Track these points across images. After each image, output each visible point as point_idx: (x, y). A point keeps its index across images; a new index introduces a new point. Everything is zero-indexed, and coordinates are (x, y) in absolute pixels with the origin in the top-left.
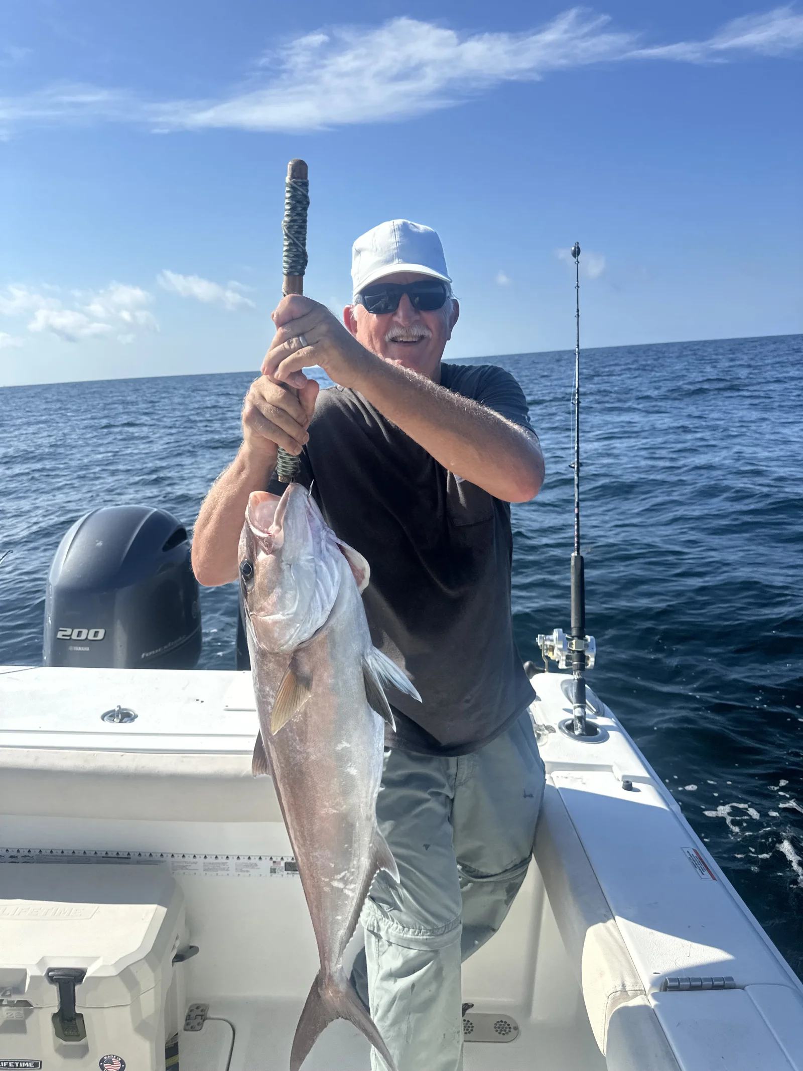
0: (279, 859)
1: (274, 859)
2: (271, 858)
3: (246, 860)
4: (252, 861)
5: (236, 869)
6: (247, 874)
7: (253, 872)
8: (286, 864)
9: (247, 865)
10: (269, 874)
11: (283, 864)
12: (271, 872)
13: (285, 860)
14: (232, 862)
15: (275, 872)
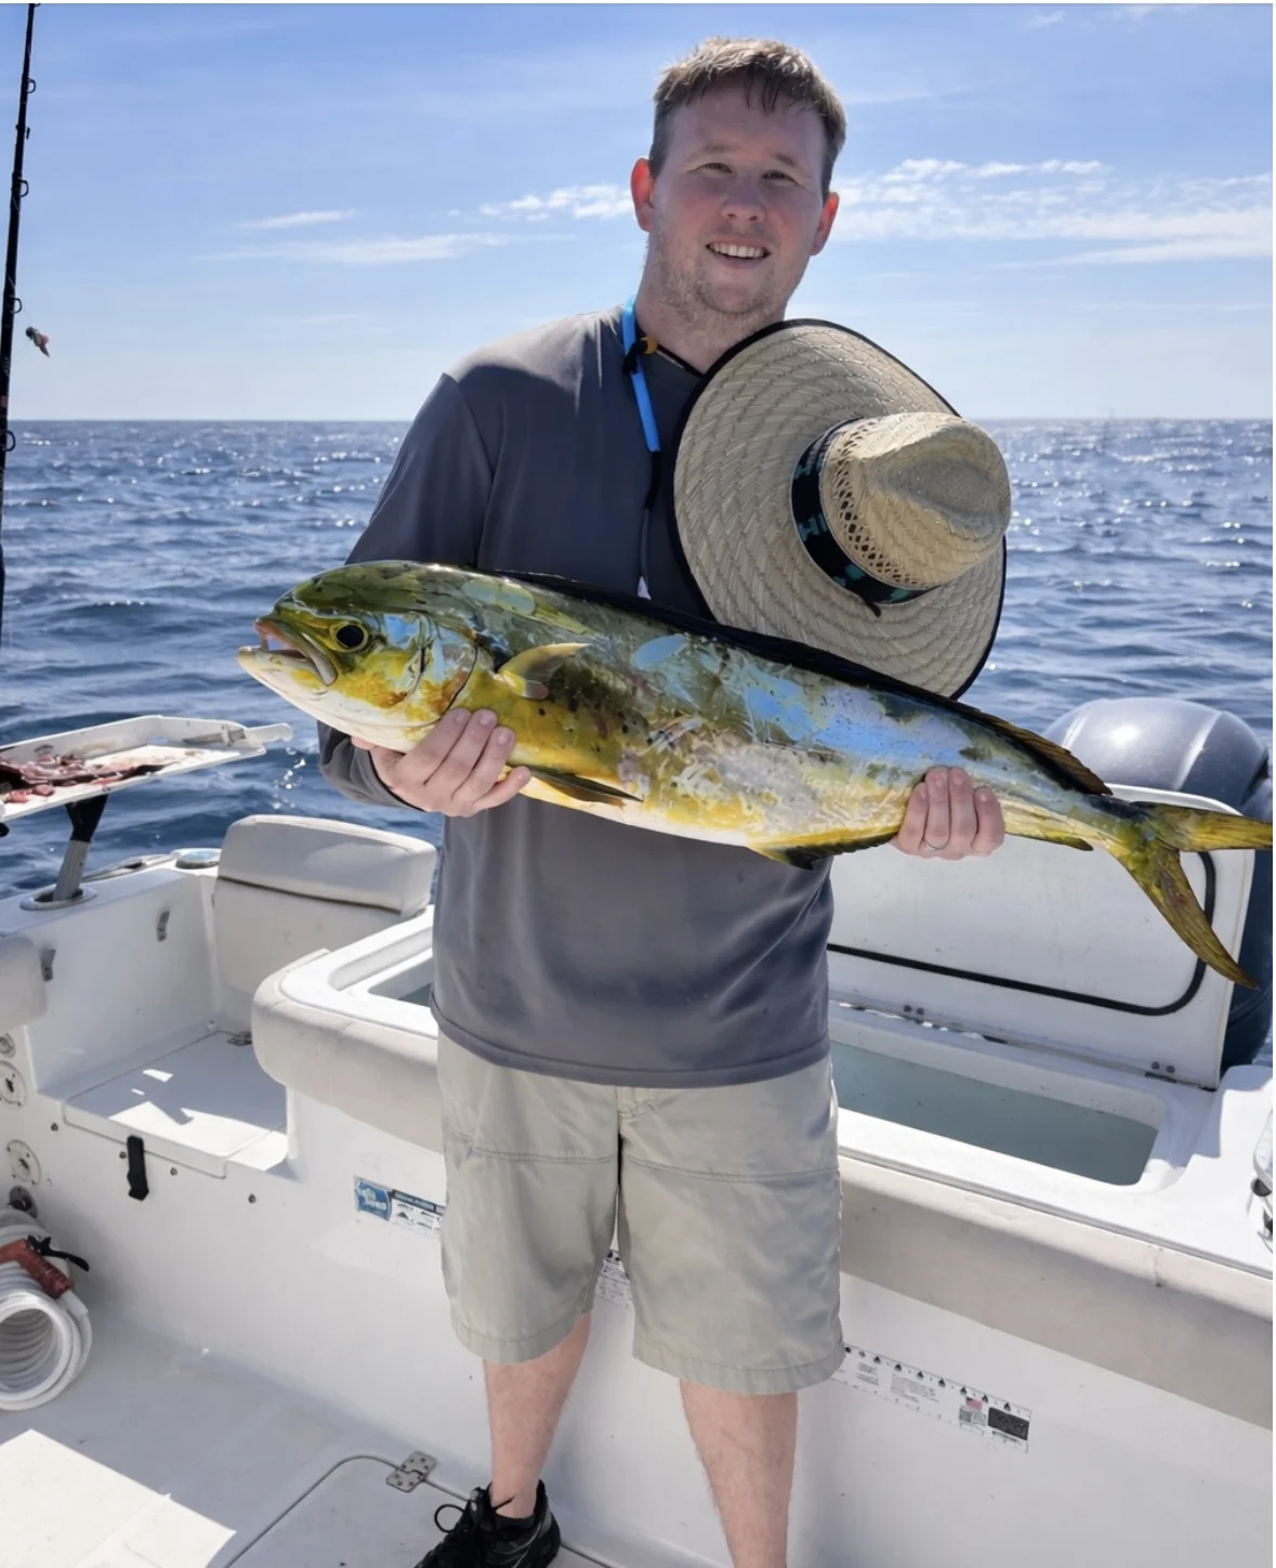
0: (978, 1398)
1: (969, 1394)
2: (963, 1391)
3: (913, 1377)
4: (925, 1381)
5: (892, 1387)
6: (914, 1405)
7: (924, 1402)
8: (992, 1411)
9: (912, 1385)
10: (956, 1421)
11: (985, 1411)
12: (961, 1417)
13: (991, 1404)
14: (885, 1372)
15: (969, 1421)
